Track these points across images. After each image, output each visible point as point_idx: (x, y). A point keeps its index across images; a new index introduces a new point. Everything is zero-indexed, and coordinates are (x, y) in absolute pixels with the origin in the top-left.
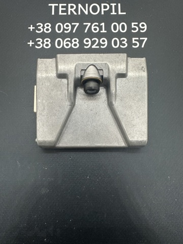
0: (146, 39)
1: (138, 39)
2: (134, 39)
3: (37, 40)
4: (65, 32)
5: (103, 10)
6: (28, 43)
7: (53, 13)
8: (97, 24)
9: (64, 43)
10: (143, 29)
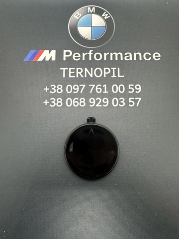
0: (140, 99)
1: (133, 99)
2: (130, 99)
3: (51, 99)
4: (74, 92)
5: (105, 73)
6: (44, 102)
7: (64, 76)
8: (100, 85)
9: (73, 102)
10: (138, 91)
